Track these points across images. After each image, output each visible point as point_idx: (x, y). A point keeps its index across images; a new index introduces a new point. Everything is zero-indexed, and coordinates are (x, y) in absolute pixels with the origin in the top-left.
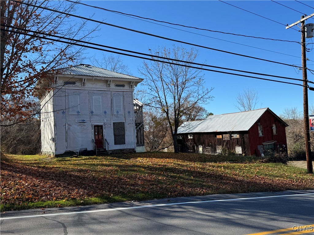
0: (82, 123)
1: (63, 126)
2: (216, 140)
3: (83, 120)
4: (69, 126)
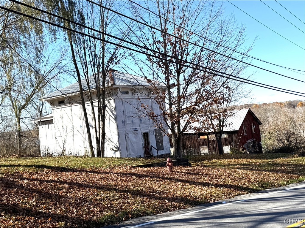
0: (135, 131)
1: (124, 135)
2: (200, 140)
3: (136, 128)
4: (128, 135)
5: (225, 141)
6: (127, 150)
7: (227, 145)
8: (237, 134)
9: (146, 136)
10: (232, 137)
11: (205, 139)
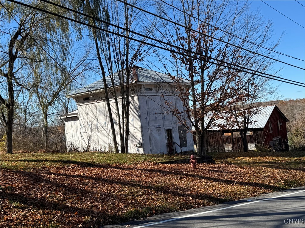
0: (159, 127)
1: (148, 132)
2: (224, 137)
3: (159, 125)
4: (151, 132)
5: (250, 138)
6: (150, 146)
7: (252, 143)
8: (262, 131)
9: (169, 132)
10: (257, 135)
11: (229, 136)
